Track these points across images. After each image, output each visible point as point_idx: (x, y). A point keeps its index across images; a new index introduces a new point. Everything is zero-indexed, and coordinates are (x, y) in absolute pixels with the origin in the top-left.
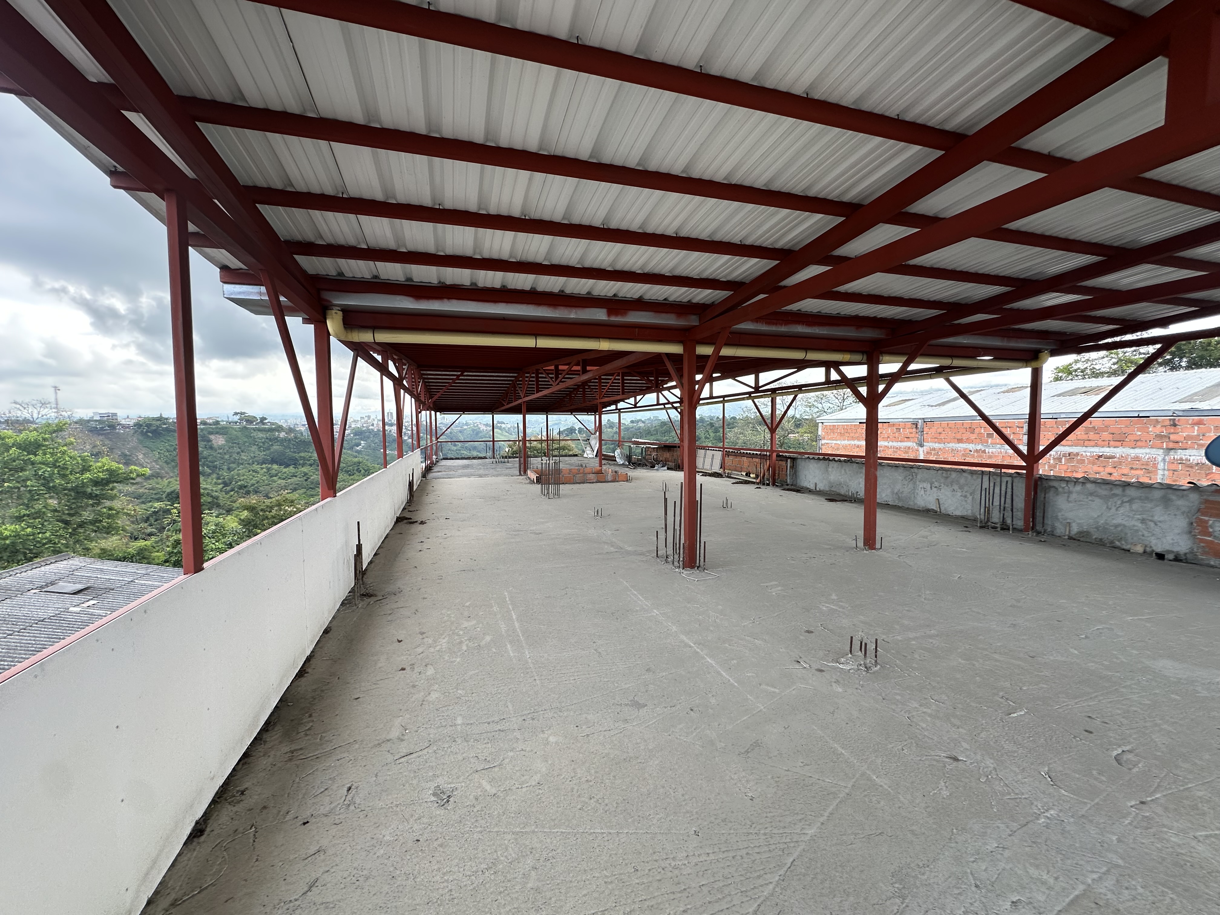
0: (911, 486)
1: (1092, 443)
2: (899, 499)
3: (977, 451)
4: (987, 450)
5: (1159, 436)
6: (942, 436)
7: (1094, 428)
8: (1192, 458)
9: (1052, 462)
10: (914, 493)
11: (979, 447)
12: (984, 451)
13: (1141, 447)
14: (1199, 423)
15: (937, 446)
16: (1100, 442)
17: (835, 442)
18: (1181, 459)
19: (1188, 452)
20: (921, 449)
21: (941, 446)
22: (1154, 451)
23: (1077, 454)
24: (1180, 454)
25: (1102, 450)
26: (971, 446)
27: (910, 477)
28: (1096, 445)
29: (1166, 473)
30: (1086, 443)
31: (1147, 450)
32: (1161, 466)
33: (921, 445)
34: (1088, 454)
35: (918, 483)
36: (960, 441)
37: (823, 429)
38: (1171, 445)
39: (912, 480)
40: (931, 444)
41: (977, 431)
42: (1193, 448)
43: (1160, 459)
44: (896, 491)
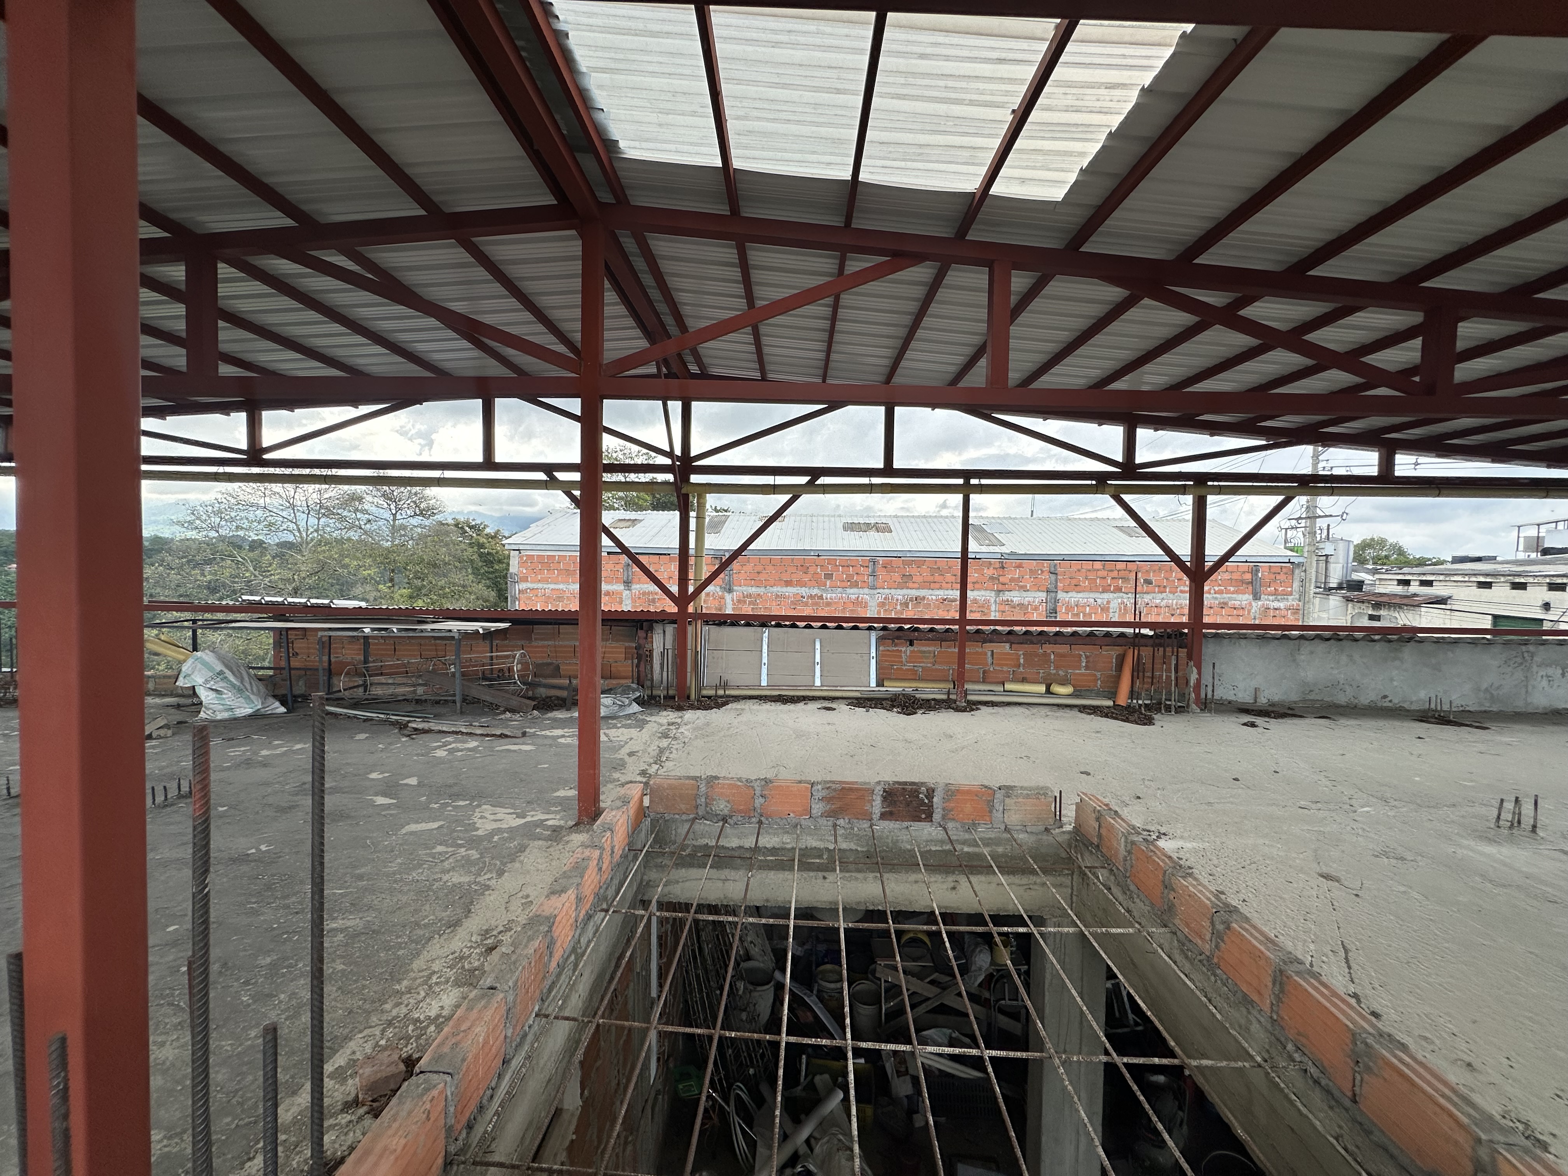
0: (1519, 675)
1: (938, 585)
2: (1493, 699)
3: (811, 597)
4: (824, 595)
5: (992, 578)
6: (762, 577)
7: (939, 568)
8: (1015, 599)
9: (899, 607)
10: (1526, 686)
11: (815, 591)
12: (821, 597)
13: (978, 589)
14: (1019, 566)
15: (753, 590)
16: (944, 585)
17: (552, 586)
18: (1008, 601)
19: (1012, 593)
20: (728, 597)
21: (761, 591)
22: (988, 593)
23: (924, 598)
24: (1007, 596)
25: (946, 592)
26: (804, 591)
27: (1519, 660)
28: (941, 588)
29: (997, 614)
30: (932, 585)
31: (983, 593)
32: (993, 608)
33: (730, 591)
34: (934, 598)
35: (1535, 668)
36: (788, 583)
37: (522, 563)
38: (1001, 587)
39: (1521, 664)
40: (745, 588)
41: (811, 570)
42: (1015, 590)
43: (992, 600)
44: (1485, 686)
